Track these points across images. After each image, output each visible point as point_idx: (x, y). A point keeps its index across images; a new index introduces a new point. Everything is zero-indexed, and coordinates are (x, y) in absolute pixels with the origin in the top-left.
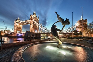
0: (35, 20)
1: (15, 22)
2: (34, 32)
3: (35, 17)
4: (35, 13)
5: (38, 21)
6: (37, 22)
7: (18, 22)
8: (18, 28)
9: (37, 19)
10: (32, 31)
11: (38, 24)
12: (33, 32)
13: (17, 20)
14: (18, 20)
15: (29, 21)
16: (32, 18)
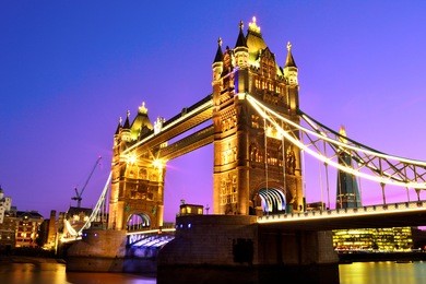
0: (259, 95)
1: (119, 141)
2: (252, 212)
3: (257, 64)
4: (258, 30)
5: (294, 92)
6: (281, 107)
7: (134, 137)
8: (131, 183)
9: (282, 79)
10: (229, 207)
11: (296, 120)
12: (244, 211)
13: (127, 126)
14: (138, 126)
15: (209, 112)
16: (231, 74)
